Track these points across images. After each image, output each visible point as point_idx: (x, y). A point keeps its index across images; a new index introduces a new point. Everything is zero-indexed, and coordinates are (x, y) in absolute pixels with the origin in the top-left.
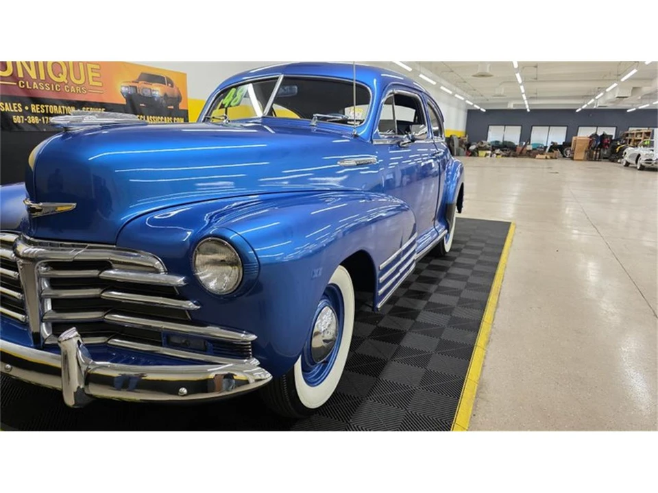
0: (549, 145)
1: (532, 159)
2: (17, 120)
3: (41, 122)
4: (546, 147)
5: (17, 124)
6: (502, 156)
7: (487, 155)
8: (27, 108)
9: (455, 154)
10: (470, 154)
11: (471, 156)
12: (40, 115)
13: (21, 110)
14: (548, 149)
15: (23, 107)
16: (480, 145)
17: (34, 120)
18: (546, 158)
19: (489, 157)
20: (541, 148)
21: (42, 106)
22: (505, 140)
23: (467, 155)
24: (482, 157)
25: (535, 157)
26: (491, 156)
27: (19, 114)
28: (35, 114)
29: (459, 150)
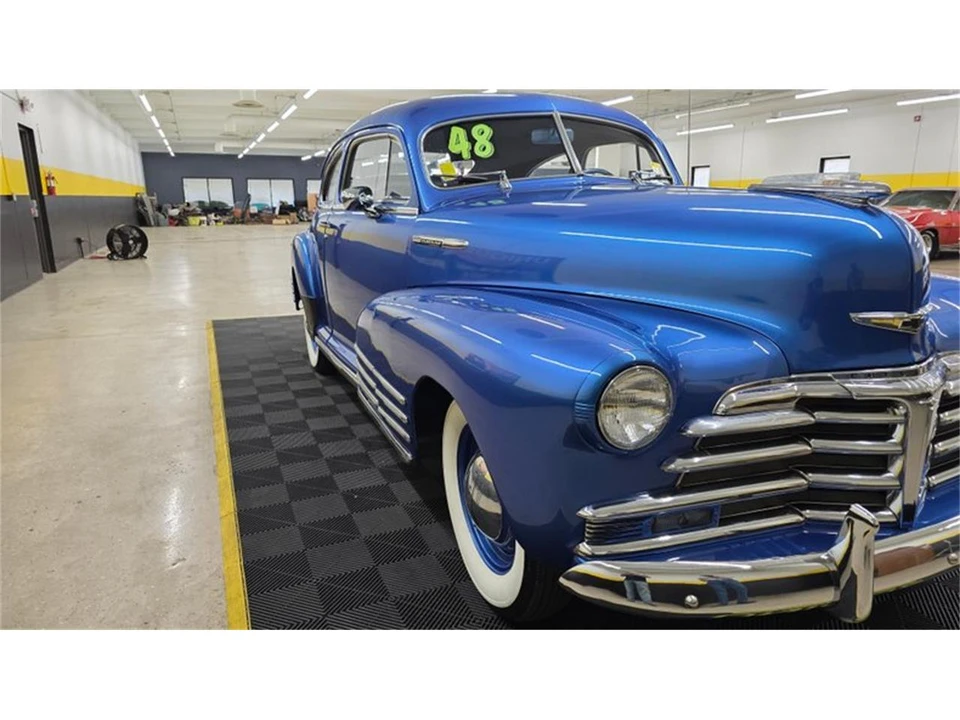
0: (277, 205)
1: (269, 226)
4: (274, 209)
6: (224, 223)
7: (201, 222)
9: (153, 223)
10: (176, 222)
11: (177, 225)
14: (277, 212)
16: (187, 209)
18: (287, 223)
19: (205, 225)
20: (268, 209)
22: (212, 199)
23: (171, 224)
24: (195, 225)
25: (271, 223)
26: (208, 224)
29: (157, 216)
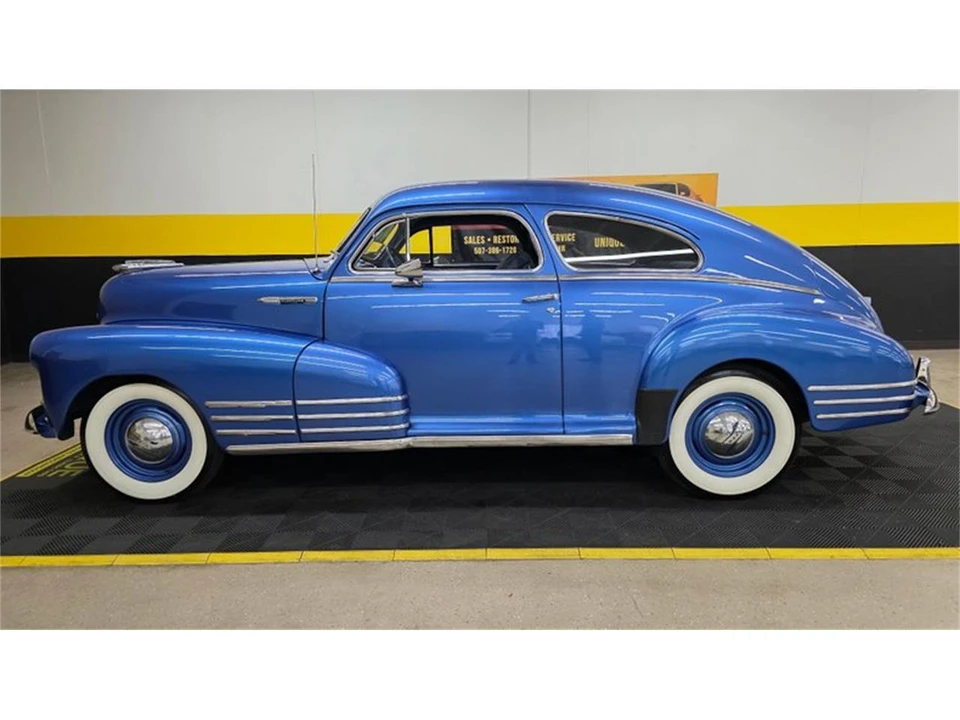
2: (478, 251)
3: (501, 252)
5: (477, 256)
8: (489, 240)
12: (500, 246)
13: (483, 242)
15: (486, 239)
17: (495, 250)
21: (504, 237)
27: (481, 246)
28: (496, 245)
